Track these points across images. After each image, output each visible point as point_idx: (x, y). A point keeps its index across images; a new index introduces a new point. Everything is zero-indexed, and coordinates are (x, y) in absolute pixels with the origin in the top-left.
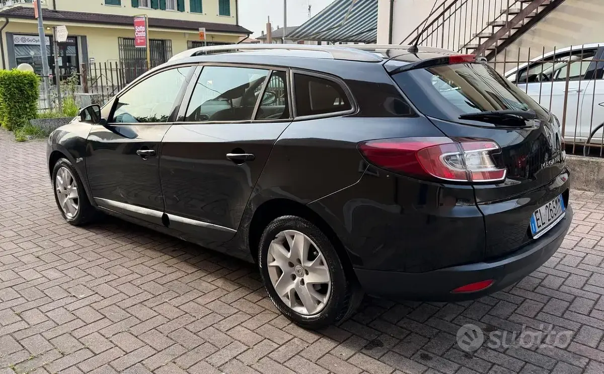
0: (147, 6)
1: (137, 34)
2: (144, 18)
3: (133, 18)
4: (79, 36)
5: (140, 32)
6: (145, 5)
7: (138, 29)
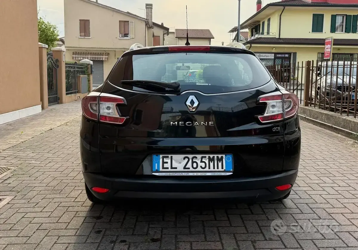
0: (342, 31)
1: (326, 50)
2: (331, 39)
3: (324, 40)
4: (292, 53)
5: (328, 48)
6: (341, 31)
7: (326, 46)
